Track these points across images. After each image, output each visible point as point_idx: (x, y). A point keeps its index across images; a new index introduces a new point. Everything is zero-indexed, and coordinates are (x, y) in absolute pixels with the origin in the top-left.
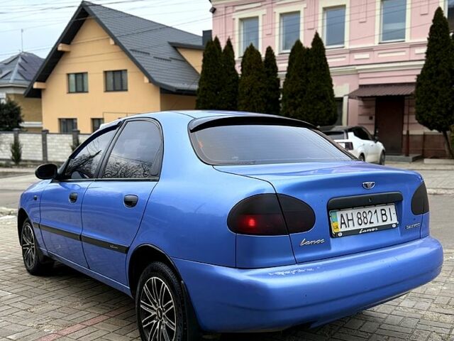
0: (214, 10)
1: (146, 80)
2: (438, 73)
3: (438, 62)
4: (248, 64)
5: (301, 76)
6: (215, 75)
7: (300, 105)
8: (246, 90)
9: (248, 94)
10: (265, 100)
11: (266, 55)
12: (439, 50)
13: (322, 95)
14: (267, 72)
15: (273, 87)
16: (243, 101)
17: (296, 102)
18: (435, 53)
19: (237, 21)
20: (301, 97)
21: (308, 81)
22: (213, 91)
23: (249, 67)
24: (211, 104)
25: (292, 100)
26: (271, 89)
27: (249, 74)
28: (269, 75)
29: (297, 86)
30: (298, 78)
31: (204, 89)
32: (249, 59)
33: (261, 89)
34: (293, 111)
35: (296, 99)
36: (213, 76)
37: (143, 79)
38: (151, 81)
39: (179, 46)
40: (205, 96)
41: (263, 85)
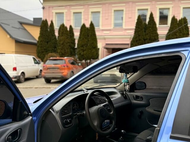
0: (43, 8)
1: (8, 36)
2: (140, 40)
3: (139, 36)
4: (62, 31)
5: (86, 38)
6: (47, 35)
7: (85, 50)
8: (62, 42)
9: (63, 44)
10: (70, 47)
11: (70, 28)
12: (140, 31)
13: (94, 46)
14: (70, 36)
15: (73, 42)
16: (60, 47)
17: (84, 49)
18: (138, 32)
19: (54, 14)
20: (86, 47)
21: (88, 40)
22: (45, 42)
23: (63, 33)
24: (45, 48)
25: (82, 48)
26: (72, 43)
27: (63, 36)
28: (71, 37)
29: (84, 42)
30: (85, 39)
31: (41, 41)
32: (62, 29)
33: (68, 42)
34: (83, 53)
35: (84, 48)
36: (46, 36)
37: (7, 36)
38: (11, 37)
39: (23, 23)
40: (41, 44)
41: (69, 41)
